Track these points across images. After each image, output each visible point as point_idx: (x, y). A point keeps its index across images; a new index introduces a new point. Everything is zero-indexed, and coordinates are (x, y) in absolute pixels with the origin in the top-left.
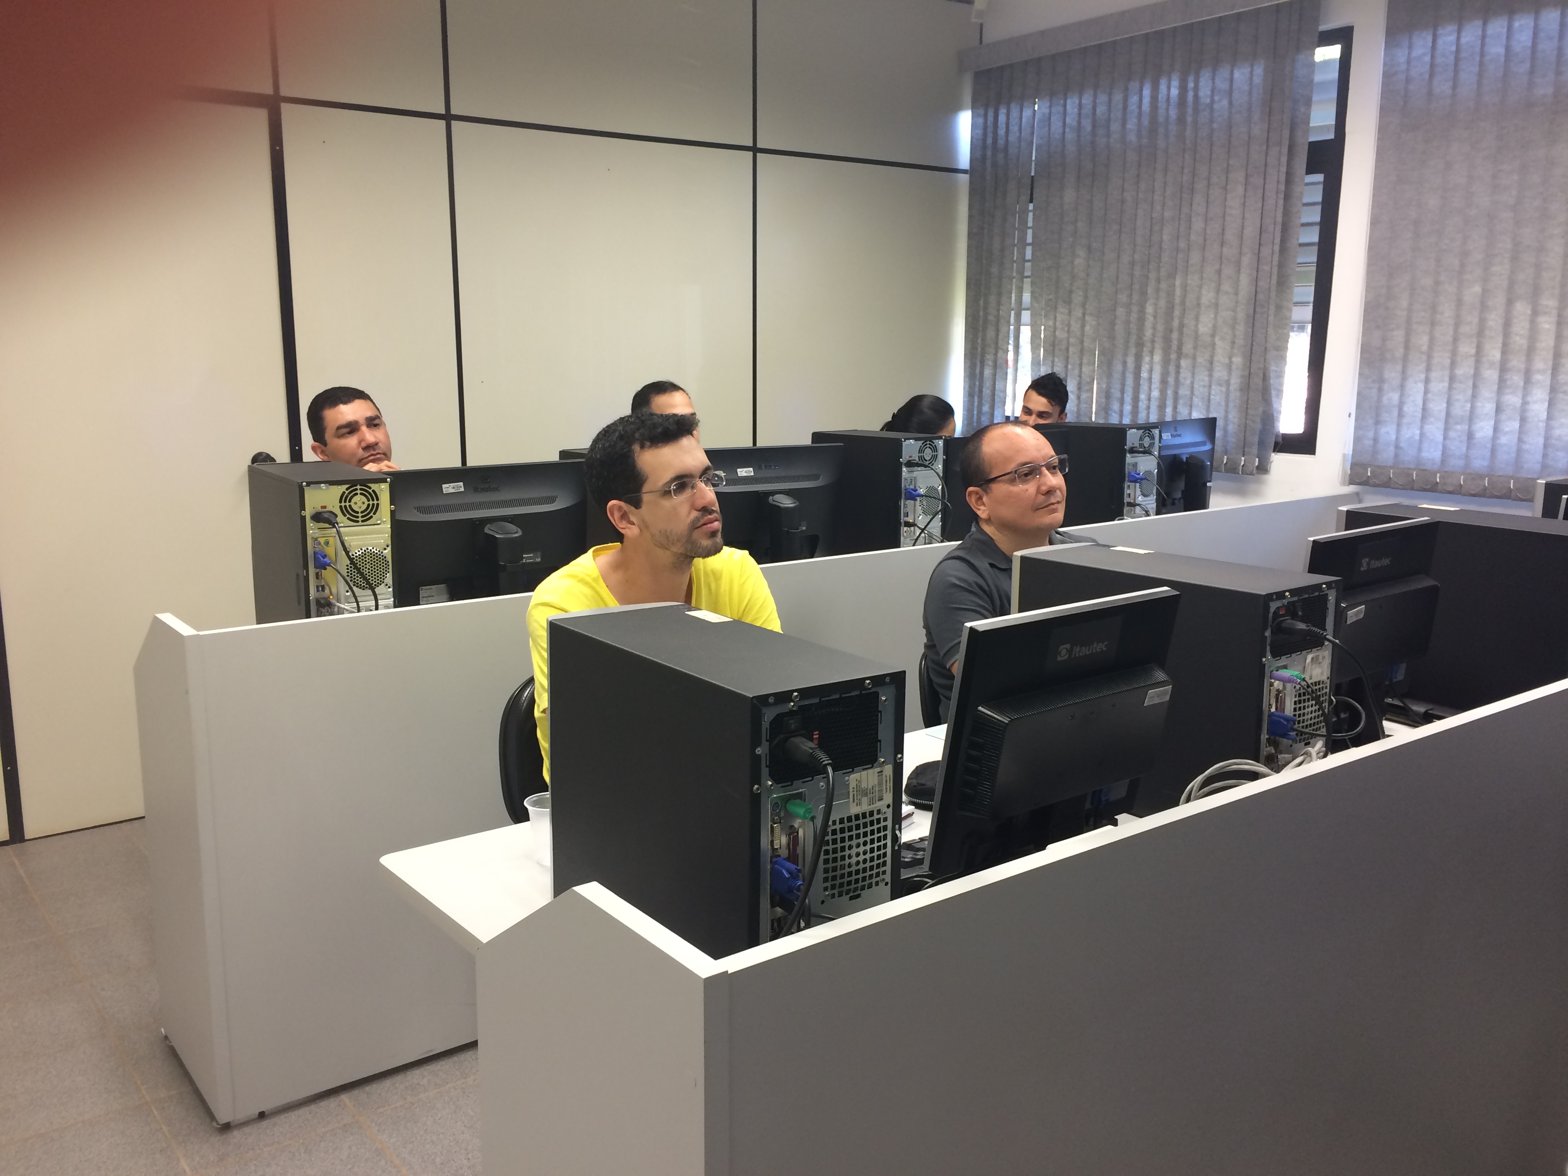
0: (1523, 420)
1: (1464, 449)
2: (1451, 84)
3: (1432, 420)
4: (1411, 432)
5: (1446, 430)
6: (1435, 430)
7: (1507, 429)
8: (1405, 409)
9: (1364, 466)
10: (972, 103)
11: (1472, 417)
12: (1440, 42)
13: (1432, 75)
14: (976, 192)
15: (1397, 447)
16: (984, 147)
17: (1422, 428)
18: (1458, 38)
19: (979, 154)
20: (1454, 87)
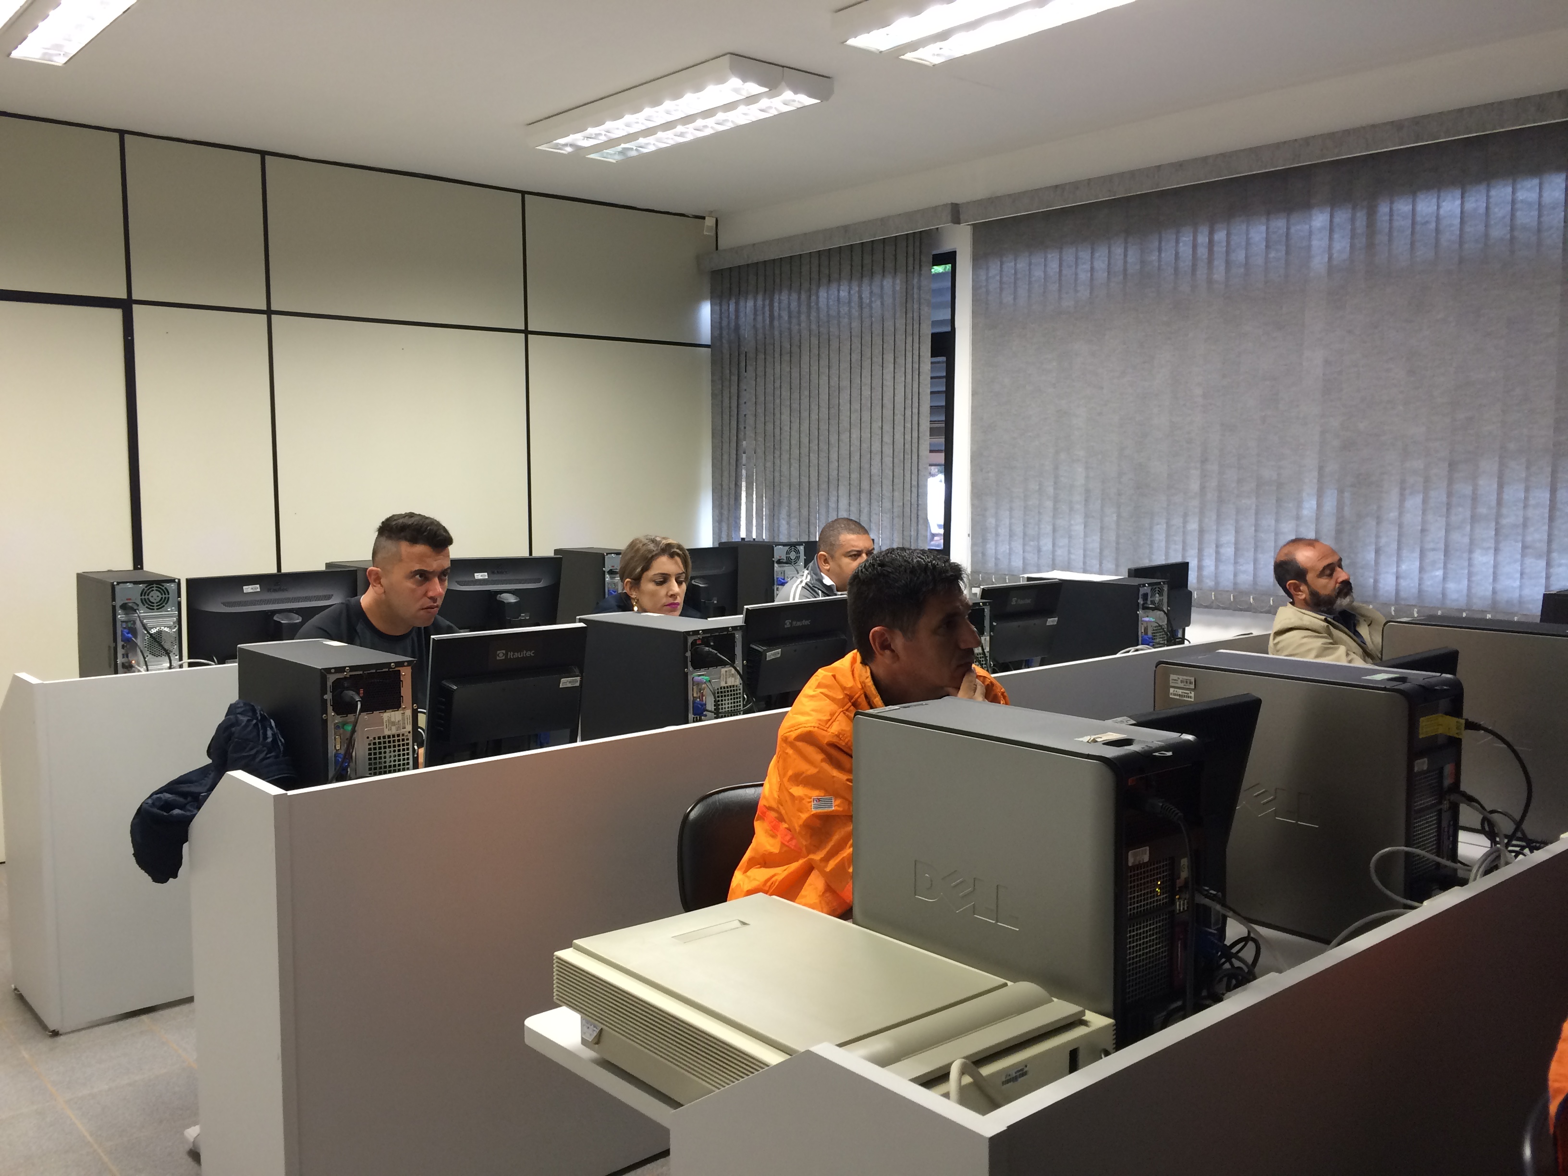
0: (1070, 537)
1: (1036, 559)
2: (1013, 296)
3: (1016, 538)
4: (1004, 548)
5: (1024, 545)
6: (1018, 546)
7: (1061, 544)
8: (999, 530)
9: (978, 573)
10: (712, 293)
11: (1038, 538)
12: (1005, 266)
13: (1001, 289)
14: (716, 362)
15: (996, 559)
16: (721, 328)
17: (1010, 544)
18: (1015, 264)
19: (717, 333)
20: (1015, 299)
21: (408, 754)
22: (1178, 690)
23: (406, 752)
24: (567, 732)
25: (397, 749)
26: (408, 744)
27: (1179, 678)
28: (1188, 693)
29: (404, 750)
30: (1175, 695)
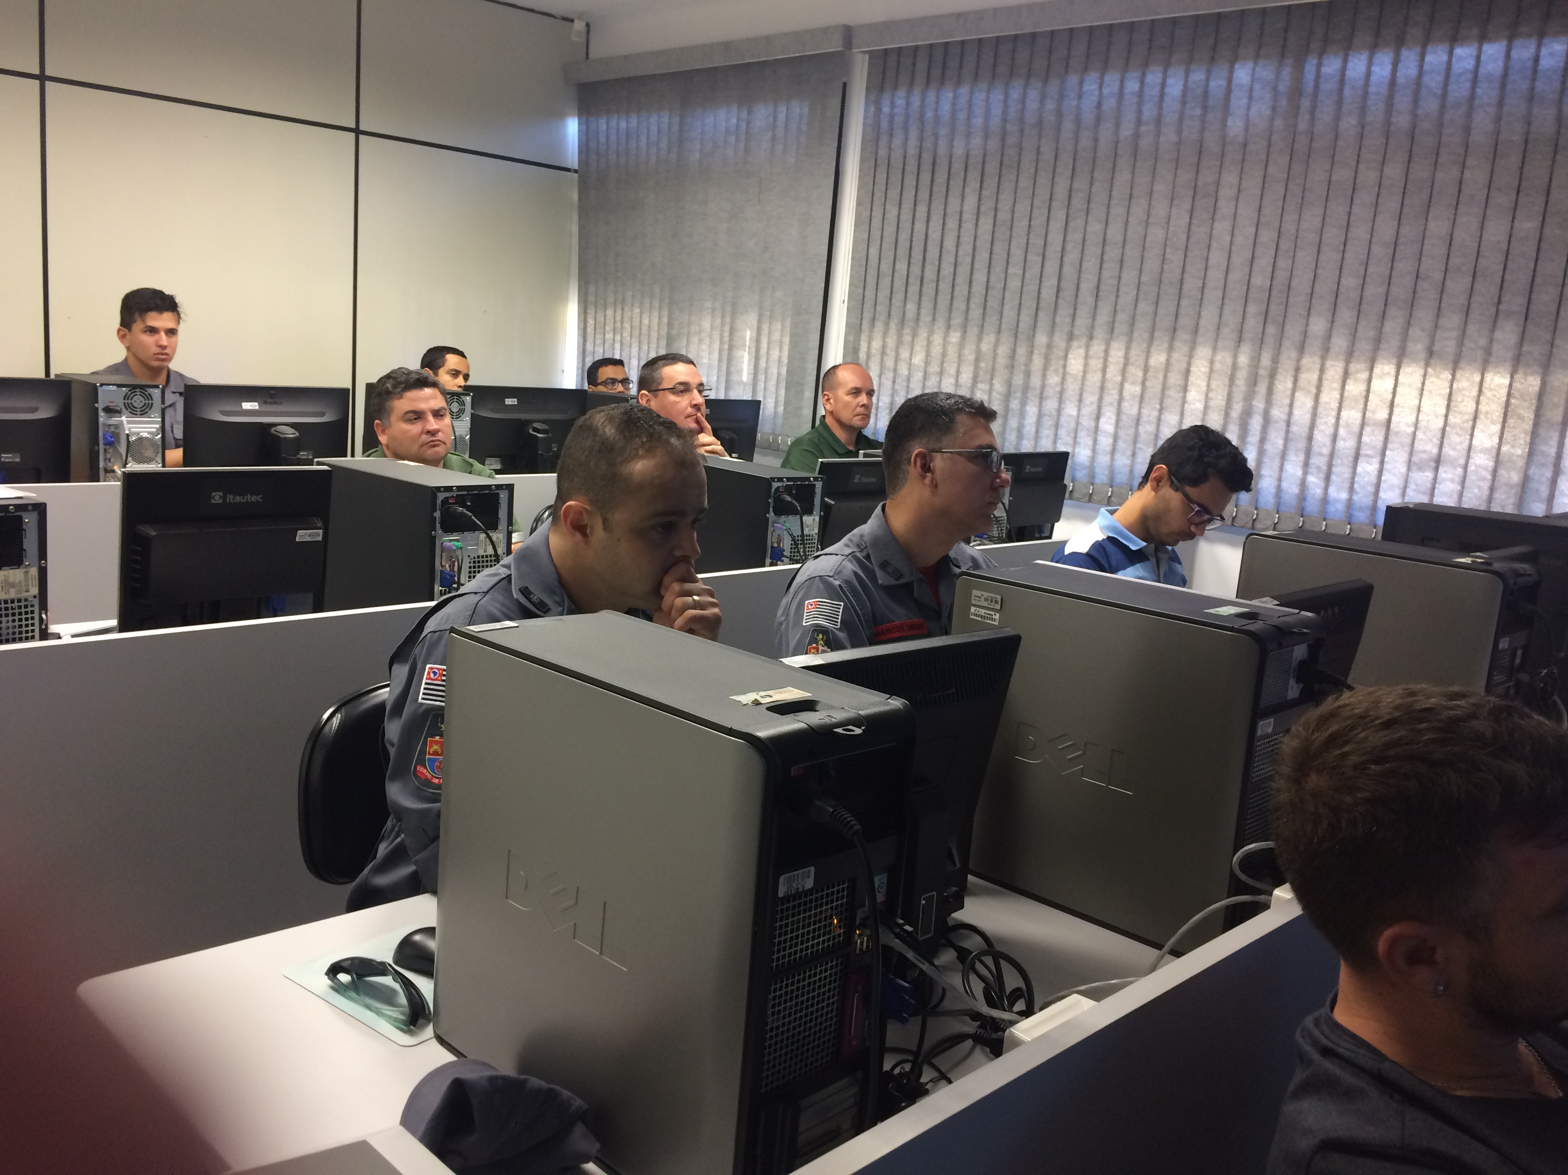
2: (904, 138)
10: (578, 109)
12: (897, 103)
14: (583, 189)
16: (586, 150)
18: (909, 102)
19: (582, 156)
20: (905, 141)
21: (33, 625)
22: (980, 610)
23: (30, 622)
24: (310, 597)
25: (17, 617)
26: (32, 612)
27: (982, 595)
28: (992, 615)
29: (27, 619)
30: (976, 615)
